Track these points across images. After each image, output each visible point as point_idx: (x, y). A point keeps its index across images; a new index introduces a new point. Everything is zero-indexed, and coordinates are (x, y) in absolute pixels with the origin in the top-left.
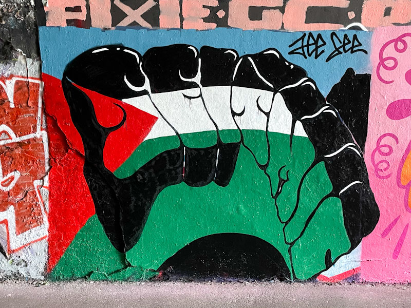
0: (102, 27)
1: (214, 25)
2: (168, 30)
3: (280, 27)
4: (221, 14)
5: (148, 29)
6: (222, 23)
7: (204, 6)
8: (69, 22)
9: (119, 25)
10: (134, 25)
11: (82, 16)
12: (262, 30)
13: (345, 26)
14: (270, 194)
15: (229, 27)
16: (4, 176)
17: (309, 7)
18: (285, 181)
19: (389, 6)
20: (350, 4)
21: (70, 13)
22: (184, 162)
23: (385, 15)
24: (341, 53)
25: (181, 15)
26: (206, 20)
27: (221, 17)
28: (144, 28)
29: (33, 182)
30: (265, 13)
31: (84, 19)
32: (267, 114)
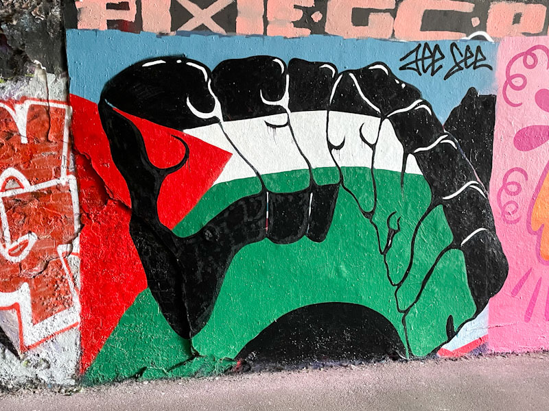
0: (157, 31)
1: (306, 32)
2: (248, 36)
3: (390, 35)
4: (317, 17)
5: (221, 36)
6: (318, 29)
7: (296, 7)
8: (111, 24)
9: (182, 29)
10: (202, 29)
11: (129, 16)
12: (367, 38)
13: (467, 36)
14: (378, 249)
15: (326, 34)
16: (12, 242)
17: (426, 10)
18: (395, 232)
19: (518, 11)
20: (474, 8)
21: (113, 11)
22: (267, 212)
23: (514, 23)
24: (462, 69)
25: (265, 17)
26: (297, 24)
27: (316, 20)
28: (215, 34)
29: (56, 248)
30: (372, 16)
31: (133, 20)
32: (373, 147)
